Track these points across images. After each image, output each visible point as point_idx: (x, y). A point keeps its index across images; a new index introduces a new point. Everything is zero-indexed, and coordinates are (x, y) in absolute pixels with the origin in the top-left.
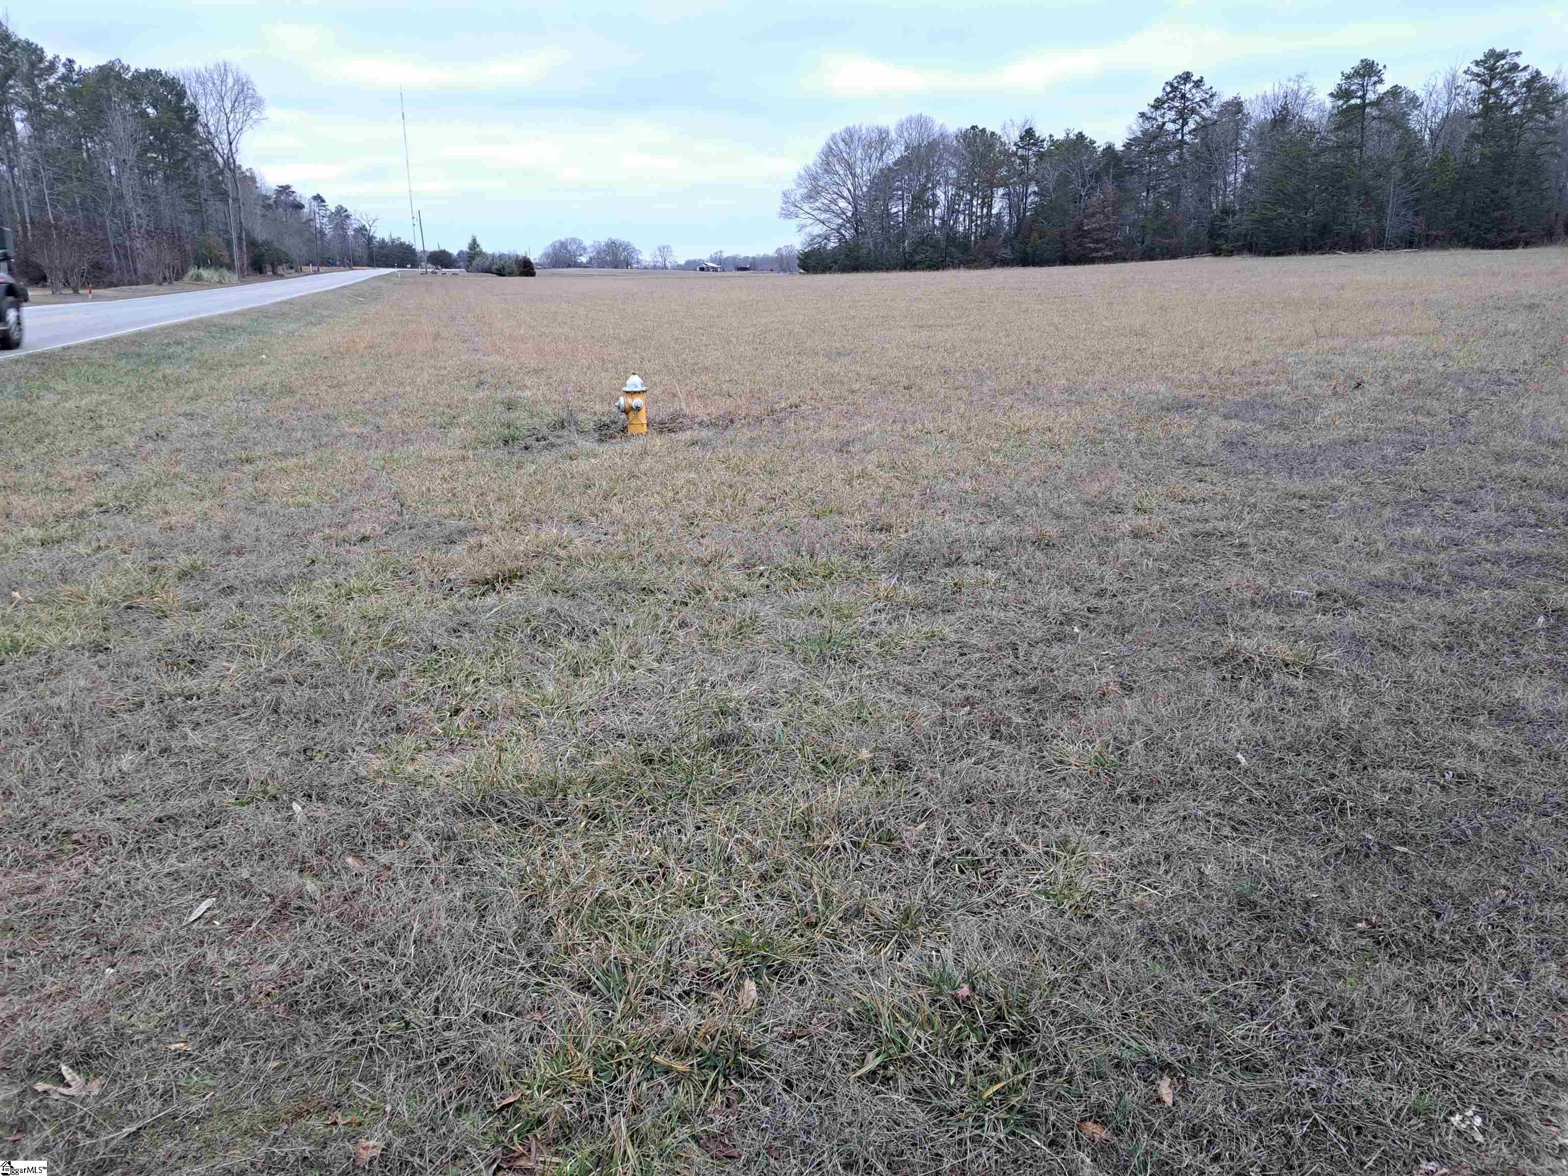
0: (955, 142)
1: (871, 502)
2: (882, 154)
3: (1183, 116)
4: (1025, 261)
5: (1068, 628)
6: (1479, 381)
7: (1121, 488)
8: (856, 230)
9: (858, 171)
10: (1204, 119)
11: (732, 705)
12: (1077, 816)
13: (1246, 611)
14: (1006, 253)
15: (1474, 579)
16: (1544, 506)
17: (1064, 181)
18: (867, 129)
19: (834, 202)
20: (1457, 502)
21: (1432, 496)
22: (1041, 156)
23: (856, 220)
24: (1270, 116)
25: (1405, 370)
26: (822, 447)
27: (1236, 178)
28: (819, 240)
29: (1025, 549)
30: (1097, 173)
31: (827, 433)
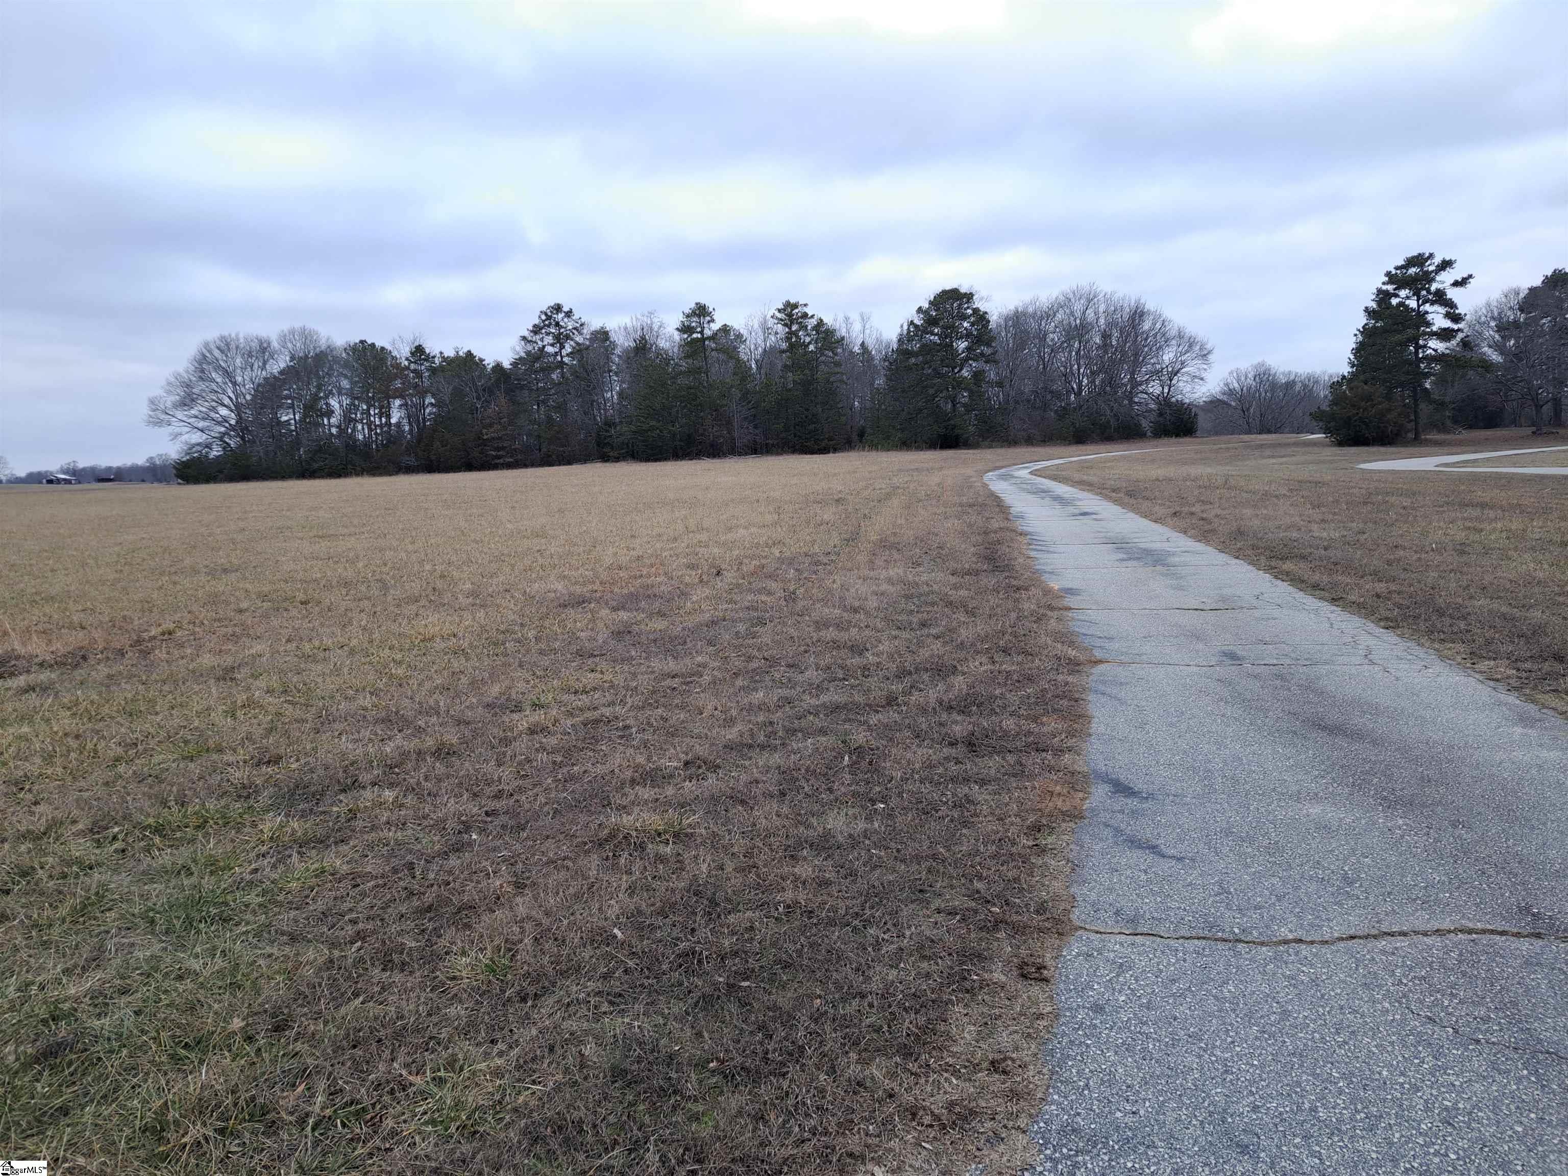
0: (344, 355)
1: (258, 732)
2: (265, 363)
3: (560, 339)
4: (431, 467)
5: (466, 836)
6: (804, 563)
7: (521, 686)
8: (243, 438)
9: (239, 379)
10: (577, 343)
11: (66, 1006)
12: (467, 1031)
13: (626, 790)
14: (412, 461)
15: (801, 731)
16: (848, 662)
17: (458, 394)
18: (245, 339)
19: (213, 409)
20: (789, 666)
21: (772, 662)
22: (433, 371)
23: (241, 428)
24: (632, 344)
25: (753, 557)
26: (198, 675)
27: (612, 394)
28: (199, 448)
29: (425, 760)
30: (489, 388)
31: (207, 660)
